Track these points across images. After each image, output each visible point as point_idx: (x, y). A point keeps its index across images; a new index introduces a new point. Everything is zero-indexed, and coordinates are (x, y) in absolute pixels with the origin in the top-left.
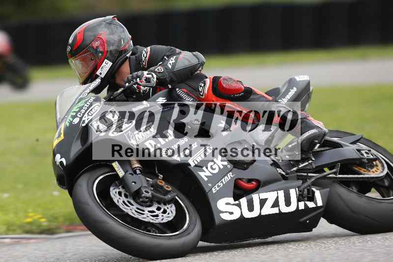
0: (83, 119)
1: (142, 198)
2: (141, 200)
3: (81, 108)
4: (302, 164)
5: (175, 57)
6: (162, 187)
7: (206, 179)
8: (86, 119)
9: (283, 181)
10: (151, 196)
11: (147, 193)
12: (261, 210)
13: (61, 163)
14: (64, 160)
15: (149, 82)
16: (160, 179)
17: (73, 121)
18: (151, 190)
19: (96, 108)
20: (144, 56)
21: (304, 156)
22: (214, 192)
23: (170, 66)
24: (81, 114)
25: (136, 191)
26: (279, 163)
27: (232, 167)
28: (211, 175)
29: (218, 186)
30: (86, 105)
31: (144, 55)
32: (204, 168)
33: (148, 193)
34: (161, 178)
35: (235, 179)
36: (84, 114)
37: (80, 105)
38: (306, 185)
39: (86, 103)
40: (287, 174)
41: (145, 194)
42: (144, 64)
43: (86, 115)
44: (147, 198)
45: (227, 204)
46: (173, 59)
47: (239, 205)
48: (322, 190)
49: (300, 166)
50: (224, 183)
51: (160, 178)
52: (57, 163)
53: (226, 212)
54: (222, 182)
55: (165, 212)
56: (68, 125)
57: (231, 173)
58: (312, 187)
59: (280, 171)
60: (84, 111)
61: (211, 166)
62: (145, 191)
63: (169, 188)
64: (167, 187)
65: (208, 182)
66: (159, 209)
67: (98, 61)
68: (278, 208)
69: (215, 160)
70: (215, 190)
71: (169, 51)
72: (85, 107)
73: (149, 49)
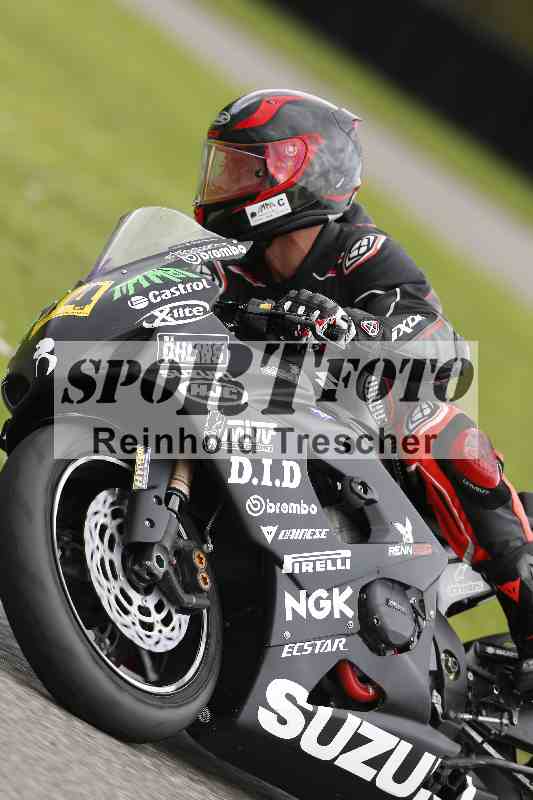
0: (156, 312)
1: (141, 565)
2: (136, 568)
4: (487, 716)
5: (417, 319)
6: (194, 570)
7: (289, 617)
9: (429, 727)
10: (160, 576)
11: (159, 564)
12: (341, 754)
16: (203, 552)
17: (133, 299)
18: (170, 563)
19: (195, 311)
20: (359, 248)
21: (502, 701)
22: (284, 655)
23: (395, 336)
24: (159, 299)
25: (140, 543)
26: (446, 678)
27: (356, 631)
28: (304, 615)
29: (301, 649)
31: (360, 246)
32: (303, 593)
33: (161, 566)
34: (206, 551)
35: (343, 658)
36: (164, 302)
37: (172, 274)
38: (462, 762)
39: (185, 281)
40: (445, 716)
41: (153, 564)
42: (348, 263)
43: (167, 308)
44: (151, 573)
45: (290, 698)
46: (412, 324)
47: (309, 717)
48: (484, 794)
49: (480, 718)
50: (316, 651)
51: (205, 547)
52: (36, 356)
53: (276, 713)
54: (314, 646)
55: (167, 621)
56: (117, 295)
57: (344, 640)
58: (471, 772)
59: (436, 699)
60: (169, 296)
61: (318, 600)
62: (158, 558)
63: (206, 584)
64: (204, 579)
65: (289, 625)
66: (159, 608)
67: (268, 186)
68: (375, 772)
69: (336, 591)
70: (288, 652)
71: (414, 283)
72: (178, 289)
73: (379, 245)
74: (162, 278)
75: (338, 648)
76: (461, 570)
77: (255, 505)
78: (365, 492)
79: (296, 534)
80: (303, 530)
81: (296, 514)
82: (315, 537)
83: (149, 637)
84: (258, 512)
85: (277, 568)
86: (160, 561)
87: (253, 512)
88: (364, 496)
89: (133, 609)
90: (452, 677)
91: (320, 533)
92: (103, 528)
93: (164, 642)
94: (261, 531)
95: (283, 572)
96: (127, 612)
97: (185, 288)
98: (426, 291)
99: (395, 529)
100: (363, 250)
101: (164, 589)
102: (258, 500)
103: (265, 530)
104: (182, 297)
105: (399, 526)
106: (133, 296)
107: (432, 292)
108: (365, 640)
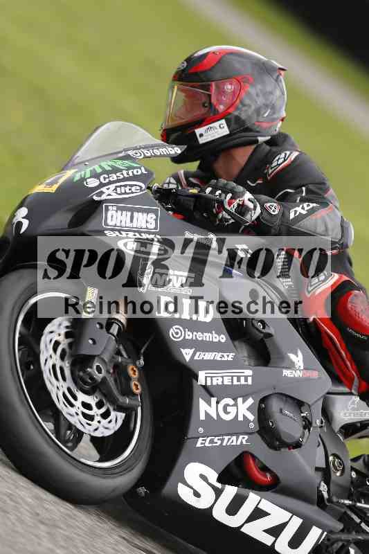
0: (104, 189)
1: (85, 372)
2: (81, 374)
3: (115, 170)
4: (365, 503)
5: (312, 205)
6: (129, 379)
7: (202, 417)
8: (107, 192)
9: (316, 508)
10: (100, 380)
11: (98, 371)
12: (245, 523)
13: (20, 224)
14: (26, 223)
15: (243, 214)
16: (136, 367)
17: (88, 180)
18: (108, 372)
19: (133, 189)
20: (278, 160)
22: (199, 445)
23: (292, 216)
24: (107, 180)
26: (333, 474)
27: (256, 430)
28: (215, 417)
29: (211, 442)
30: (124, 172)
31: (279, 159)
32: (214, 400)
33: (100, 373)
34: (139, 366)
35: (246, 450)
36: (110, 183)
37: (119, 164)
38: (344, 536)
39: (129, 168)
40: (330, 500)
41: (93, 371)
42: (270, 171)
43: (112, 187)
44: (92, 378)
45: (203, 477)
46: (306, 208)
47: (218, 493)
49: (359, 504)
50: (224, 444)
51: (138, 363)
52: (14, 220)
53: (191, 488)
54: (222, 440)
55: (105, 415)
56: (77, 178)
57: (246, 437)
58: (352, 545)
59: (324, 488)
60: (115, 178)
61: (226, 406)
62: (98, 367)
63: (137, 389)
64: (136, 386)
65: (202, 423)
66: (100, 405)
67: (211, 115)
68: (274, 539)
69: (240, 400)
70: (202, 444)
71: (317, 184)
72: (122, 174)
73: (293, 157)
74: (111, 166)
75: (242, 442)
76: (354, 401)
77: (177, 333)
78: (264, 328)
79: (209, 356)
80: (215, 353)
81: (209, 341)
82: (223, 359)
83: (90, 425)
84: (179, 337)
85: (194, 381)
86: (99, 370)
87: (175, 338)
88: (263, 331)
89: (78, 404)
90: (338, 474)
91: (228, 356)
92: (57, 344)
93: (101, 429)
94: (181, 352)
95: (199, 383)
96: (72, 405)
97: (128, 174)
98: (327, 190)
99: (289, 357)
100: (280, 161)
101: (104, 391)
102: (178, 329)
103: (184, 351)
104: (125, 179)
105: (292, 356)
106: (89, 178)
107: (331, 191)
108: (263, 438)
